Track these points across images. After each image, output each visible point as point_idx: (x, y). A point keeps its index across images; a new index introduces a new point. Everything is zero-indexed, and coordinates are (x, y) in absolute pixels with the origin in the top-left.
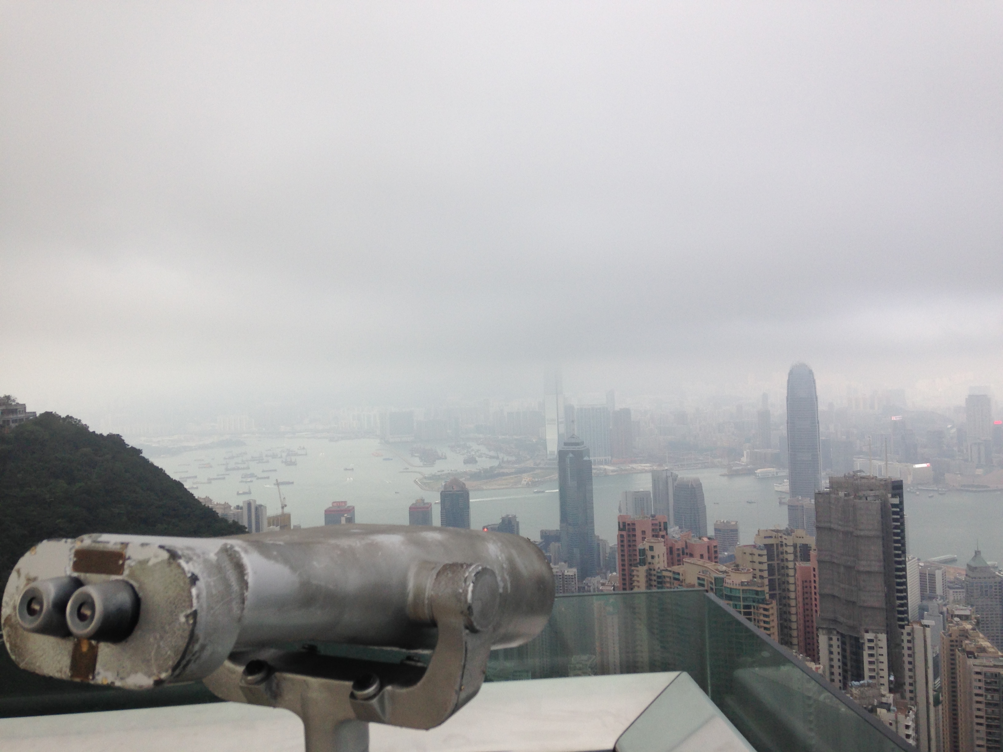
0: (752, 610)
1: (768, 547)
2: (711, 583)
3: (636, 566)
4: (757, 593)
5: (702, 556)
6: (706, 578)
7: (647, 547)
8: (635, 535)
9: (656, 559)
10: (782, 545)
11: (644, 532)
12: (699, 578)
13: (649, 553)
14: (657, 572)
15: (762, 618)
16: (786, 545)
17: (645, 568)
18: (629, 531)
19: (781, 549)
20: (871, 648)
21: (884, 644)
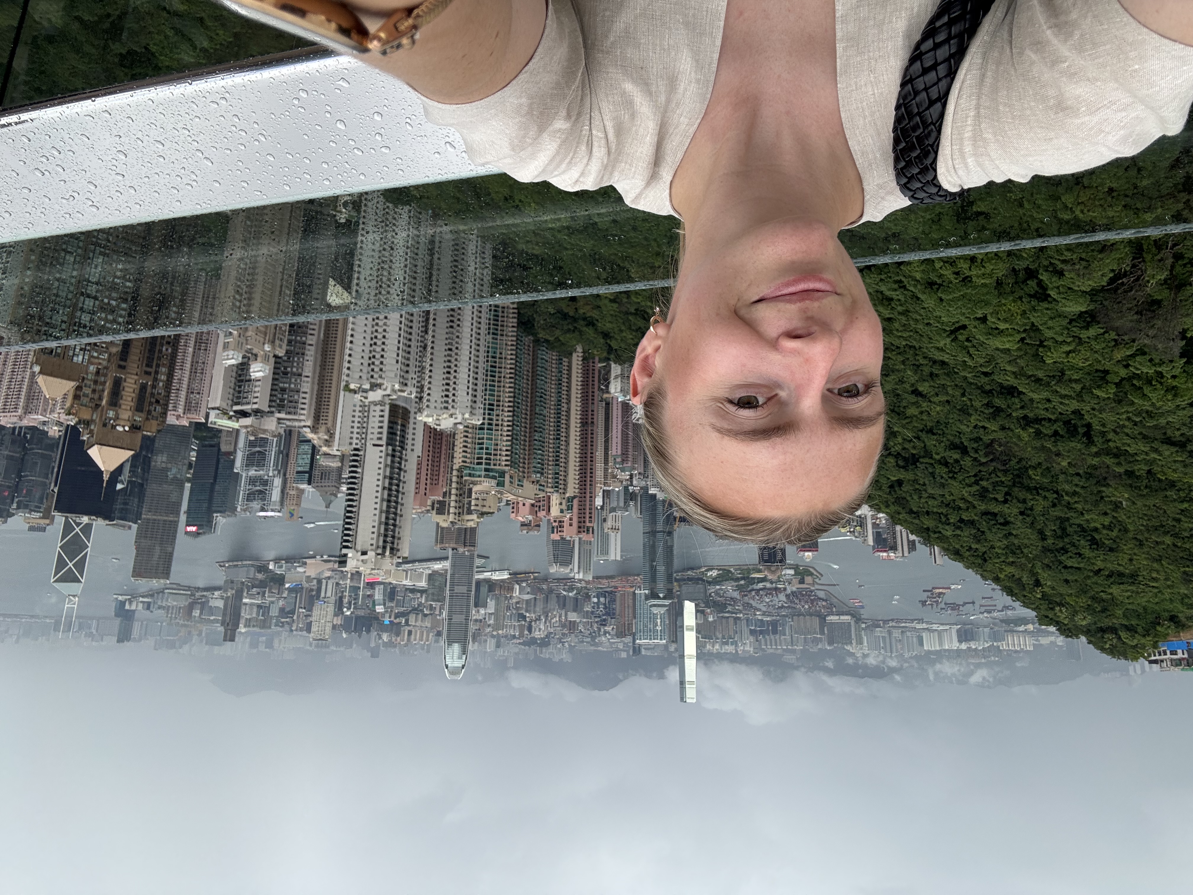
0: (476, 461)
1: (470, 512)
2: (511, 482)
3: (575, 497)
4: (470, 475)
5: (524, 505)
6: (514, 486)
7: (565, 512)
8: (580, 522)
9: (558, 502)
10: (459, 513)
11: (571, 525)
12: (522, 486)
13: (564, 507)
14: (557, 491)
15: (469, 455)
16: (455, 514)
17: (567, 495)
18: (584, 527)
19: (461, 510)
20: (381, 433)
21: (370, 436)
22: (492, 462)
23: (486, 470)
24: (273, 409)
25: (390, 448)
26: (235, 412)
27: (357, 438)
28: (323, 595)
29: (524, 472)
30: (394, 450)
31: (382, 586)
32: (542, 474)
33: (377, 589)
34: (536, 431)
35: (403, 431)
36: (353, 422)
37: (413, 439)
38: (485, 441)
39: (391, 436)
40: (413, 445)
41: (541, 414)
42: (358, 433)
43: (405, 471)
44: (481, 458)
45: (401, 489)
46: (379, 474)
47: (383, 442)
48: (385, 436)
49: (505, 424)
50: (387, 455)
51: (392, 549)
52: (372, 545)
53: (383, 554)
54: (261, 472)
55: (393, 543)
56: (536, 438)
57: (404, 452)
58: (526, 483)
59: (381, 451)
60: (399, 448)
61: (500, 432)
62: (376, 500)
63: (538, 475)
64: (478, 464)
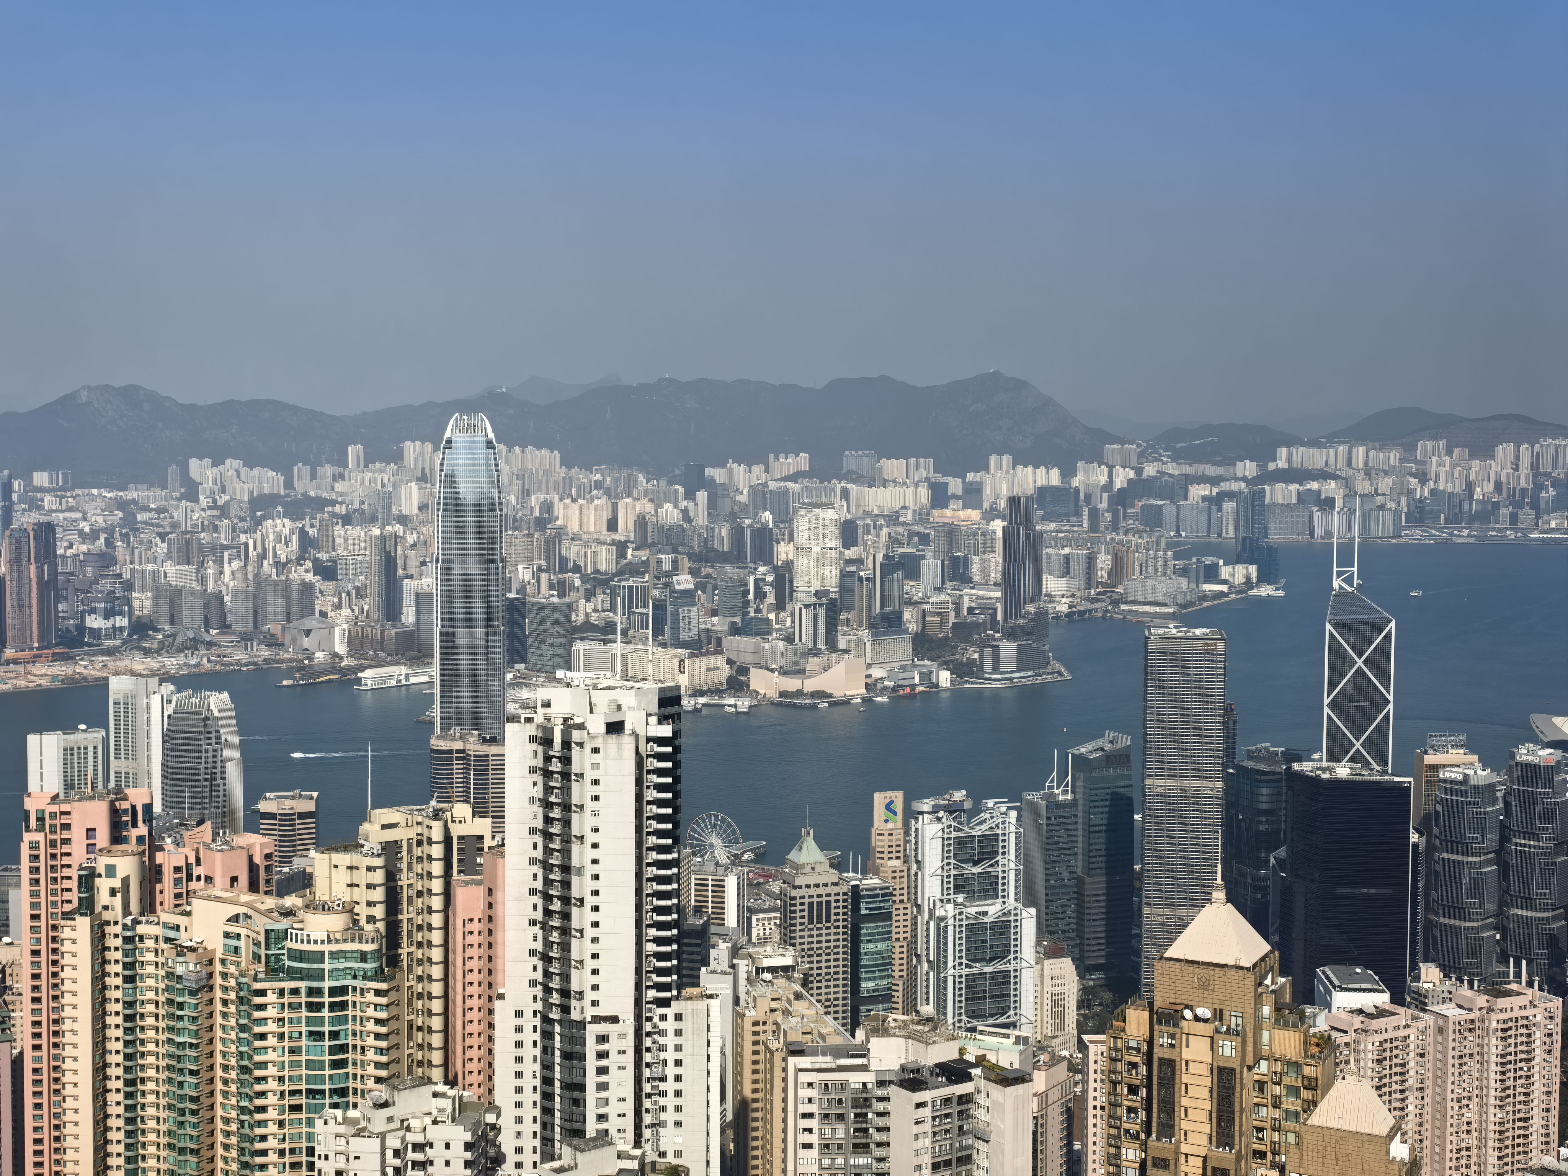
0: (350, 998)
1: (391, 850)
2: (257, 944)
3: (69, 915)
4: (363, 957)
5: (234, 879)
6: (243, 932)
7: (98, 869)
8: (67, 841)
10: (420, 843)
12: (227, 935)
13: (104, 884)
14: (125, 927)
15: (370, 1012)
16: (430, 841)
17: (93, 919)
18: (52, 829)
19: (417, 851)
20: (602, 1055)
21: (629, 1044)
22: (303, 999)
23: (319, 975)
24: (880, 1093)
25: (575, 1015)
26: (968, 1078)
27: (663, 1033)
28: (822, 613)
29: (225, 976)
30: (566, 1009)
31: (684, 637)
32: (170, 975)
33: (695, 631)
34: (194, 1100)
35: (548, 1066)
36: (678, 1078)
37: (519, 1044)
38: (327, 1058)
39: (576, 1048)
40: (519, 1029)
41: (182, 1151)
42: (663, 1048)
43: (532, 953)
44: (333, 1007)
45: (540, 903)
46: (595, 940)
47: (592, 1031)
48: (591, 1048)
49: (272, 1114)
50: (581, 994)
51: (547, 742)
52: (596, 750)
53: (569, 725)
54: (972, 910)
55: (548, 759)
56: (193, 1080)
57: (539, 1006)
58: (217, 945)
59: (595, 1003)
60: (555, 1015)
61: (286, 1087)
62: (595, 869)
63: (180, 970)
64: (343, 990)
